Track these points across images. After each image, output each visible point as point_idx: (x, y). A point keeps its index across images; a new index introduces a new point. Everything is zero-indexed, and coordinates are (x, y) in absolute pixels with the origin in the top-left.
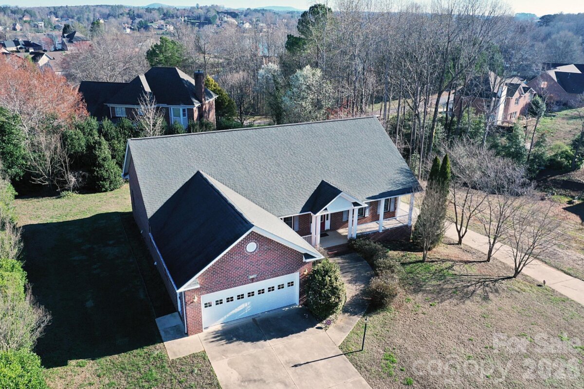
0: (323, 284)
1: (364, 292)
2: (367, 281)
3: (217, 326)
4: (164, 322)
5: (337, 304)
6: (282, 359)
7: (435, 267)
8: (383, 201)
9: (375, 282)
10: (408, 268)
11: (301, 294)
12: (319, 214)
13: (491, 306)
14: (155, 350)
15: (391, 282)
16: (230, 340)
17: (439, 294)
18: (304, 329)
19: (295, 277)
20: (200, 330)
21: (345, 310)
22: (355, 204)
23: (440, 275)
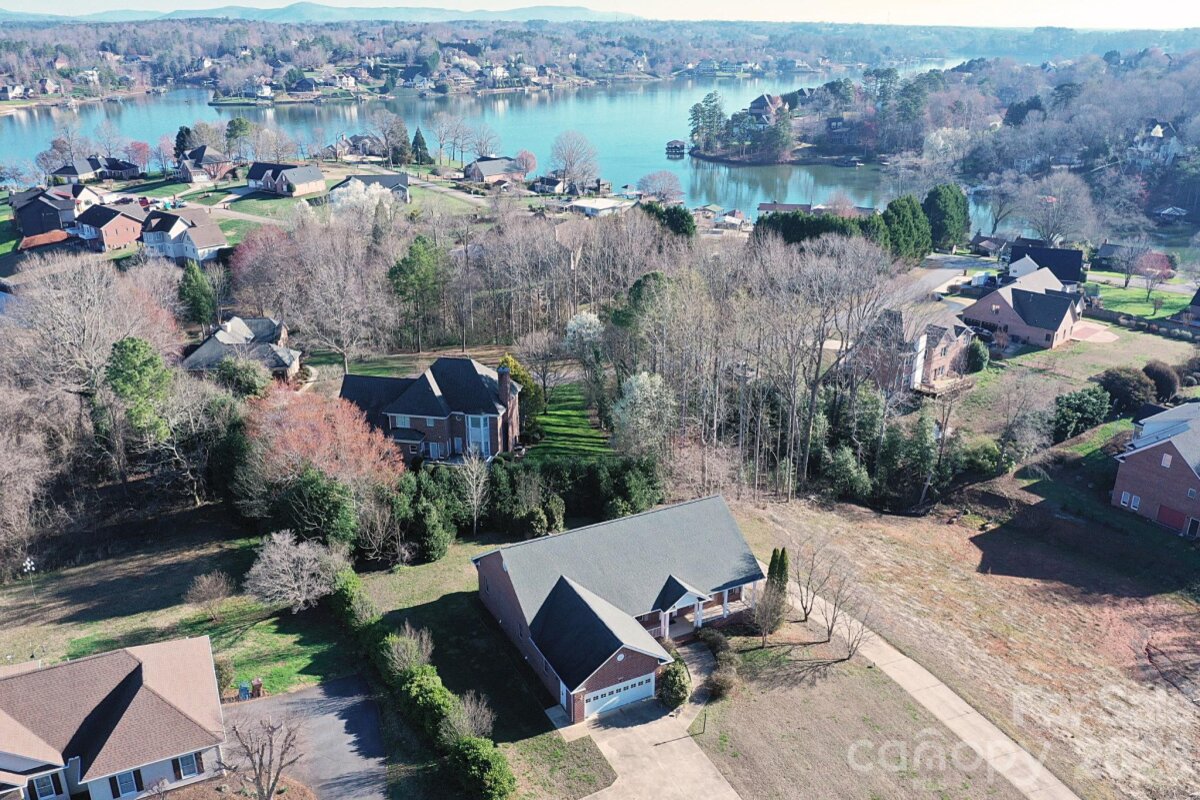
0: (674, 682)
1: (707, 683)
2: (710, 670)
3: (594, 716)
4: (552, 713)
5: (684, 698)
6: (646, 741)
7: (773, 653)
8: (726, 592)
9: (717, 675)
10: (748, 655)
11: (656, 688)
12: (668, 612)
13: (815, 691)
14: (553, 734)
15: (731, 676)
16: (606, 727)
17: (772, 681)
18: (658, 717)
19: (652, 676)
20: (582, 719)
21: (691, 700)
22: (700, 599)
23: (777, 662)
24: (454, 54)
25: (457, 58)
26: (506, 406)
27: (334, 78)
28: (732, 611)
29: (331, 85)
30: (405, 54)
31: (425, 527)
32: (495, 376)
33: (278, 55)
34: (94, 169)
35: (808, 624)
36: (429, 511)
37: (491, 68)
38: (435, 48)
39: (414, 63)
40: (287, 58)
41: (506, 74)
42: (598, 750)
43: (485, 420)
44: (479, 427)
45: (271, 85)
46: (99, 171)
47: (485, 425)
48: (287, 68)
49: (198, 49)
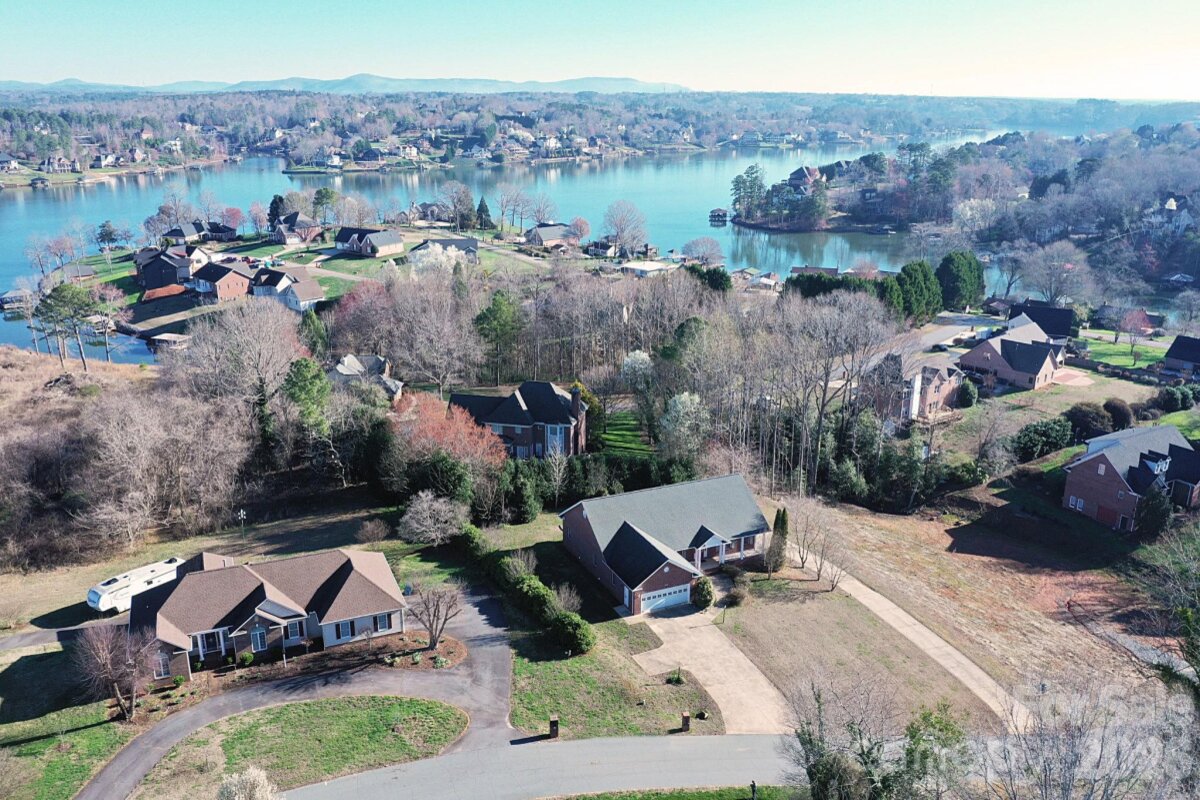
0: (703, 589)
1: (727, 597)
2: (728, 590)
3: (648, 611)
4: (618, 609)
5: (710, 601)
6: (683, 625)
7: (776, 583)
8: (743, 538)
9: (733, 590)
10: (758, 583)
11: (691, 596)
12: (700, 549)
13: (804, 606)
14: (621, 621)
15: (744, 591)
16: (656, 617)
17: (774, 598)
18: (693, 613)
19: (688, 586)
20: (639, 612)
21: (715, 605)
22: (723, 542)
23: (779, 588)
24: (509, 126)
25: (512, 130)
26: (577, 419)
27: (398, 148)
28: (748, 555)
29: (395, 154)
30: (464, 126)
31: (523, 496)
32: (569, 396)
33: (346, 126)
34: (198, 232)
35: (804, 569)
36: (525, 485)
37: (545, 139)
38: (492, 121)
39: (473, 134)
40: (354, 129)
41: (559, 145)
42: (650, 630)
43: (561, 429)
44: (556, 434)
45: (340, 154)
46: (202, 233)
47: (561, 433)
48: (355, 139)
49: (270, 120)
